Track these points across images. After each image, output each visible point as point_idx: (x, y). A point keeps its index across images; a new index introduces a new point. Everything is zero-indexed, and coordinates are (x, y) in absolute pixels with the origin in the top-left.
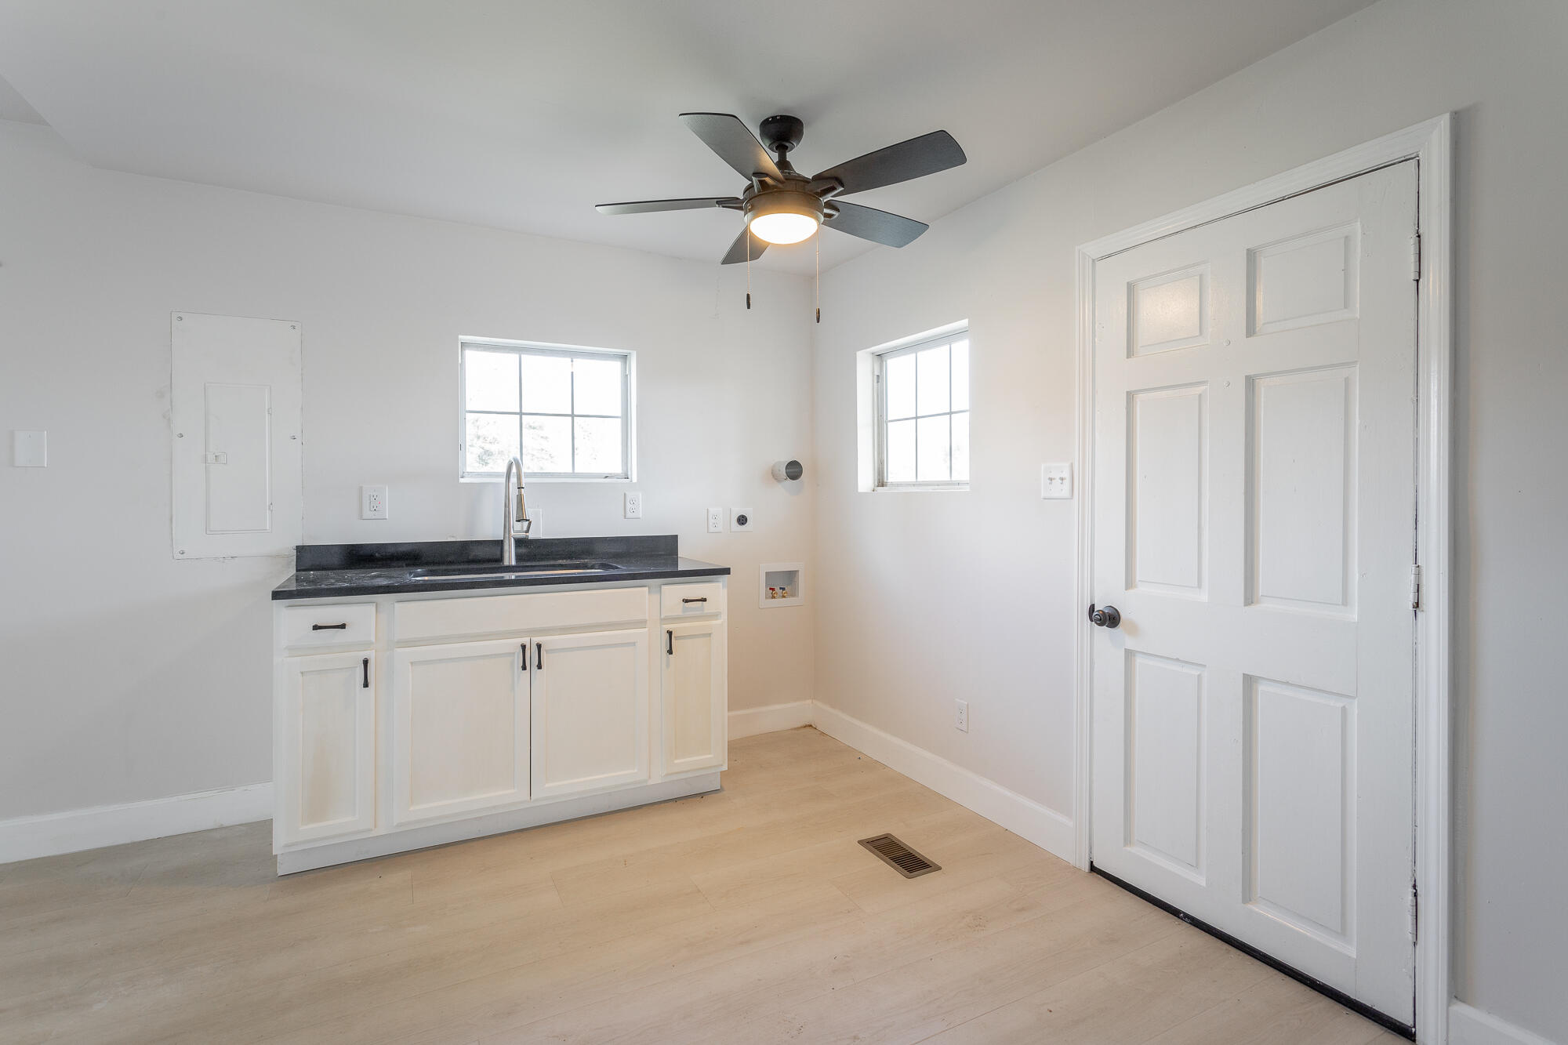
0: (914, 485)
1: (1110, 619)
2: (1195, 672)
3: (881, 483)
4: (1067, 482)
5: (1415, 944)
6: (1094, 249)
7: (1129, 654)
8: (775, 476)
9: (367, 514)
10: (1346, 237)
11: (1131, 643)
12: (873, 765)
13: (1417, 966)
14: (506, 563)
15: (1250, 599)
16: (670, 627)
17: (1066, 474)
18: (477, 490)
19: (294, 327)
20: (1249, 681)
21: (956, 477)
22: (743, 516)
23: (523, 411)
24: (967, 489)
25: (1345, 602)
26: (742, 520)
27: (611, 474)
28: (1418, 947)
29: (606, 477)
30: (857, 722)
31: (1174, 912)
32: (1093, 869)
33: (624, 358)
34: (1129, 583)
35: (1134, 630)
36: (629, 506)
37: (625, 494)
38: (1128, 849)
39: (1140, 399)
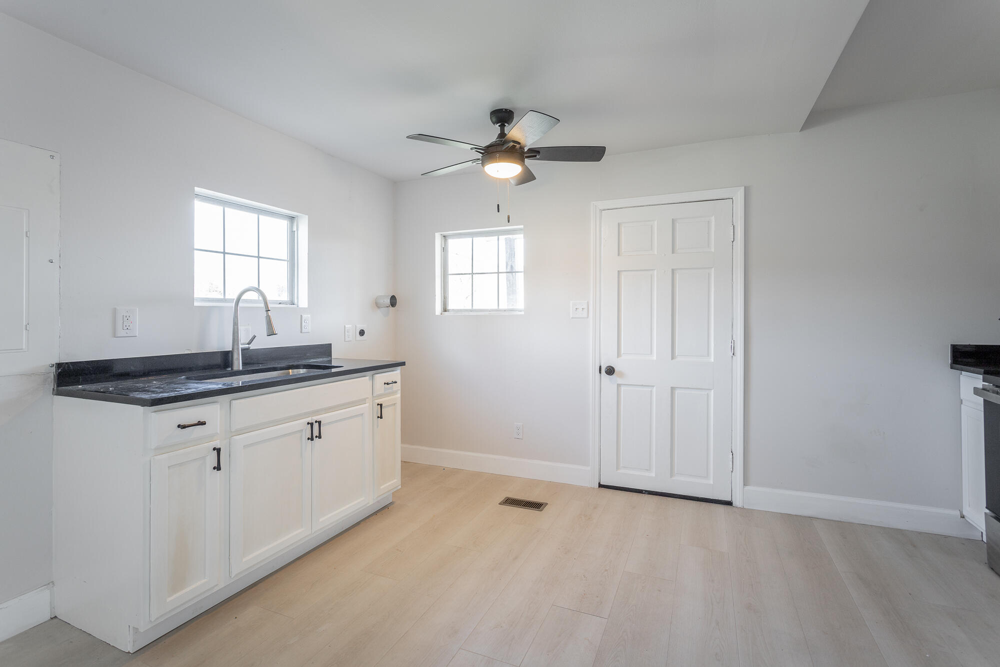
0: (471, 311)
1: (610, 371)
2: (649, 389)
3: (445, 310)
4: (586, 310)
5: (732, 471)
6: (601, 205)
7: (619, 386)
8: (377, 305)
9: (121, 332)
10: (709, 222)
11: (620, 381)
12: (455, 472)
13: (733, 480)
14: (235, 368)
15: (673, 358)
16: (379, 401)
17: (585, 306)
18: (207, 312)
19: (52, 157)
20: (673, 389)
21: (502, 307)
22: (363, 330)
23: (226, 251)
24: (523, 313)
25: (708, 355)
26: (362, 333)
27: (282, 301)
28: (733, 474)
29: (280, 303)
30: (439, 450)
31: (640, 491)
32: (600, 486)
33: (292, 219)
34: (619, 355)
35: (621, 375)
36: (304, 324)
37: (301, 315)
38: (618, 471)
39: (623, 275)
